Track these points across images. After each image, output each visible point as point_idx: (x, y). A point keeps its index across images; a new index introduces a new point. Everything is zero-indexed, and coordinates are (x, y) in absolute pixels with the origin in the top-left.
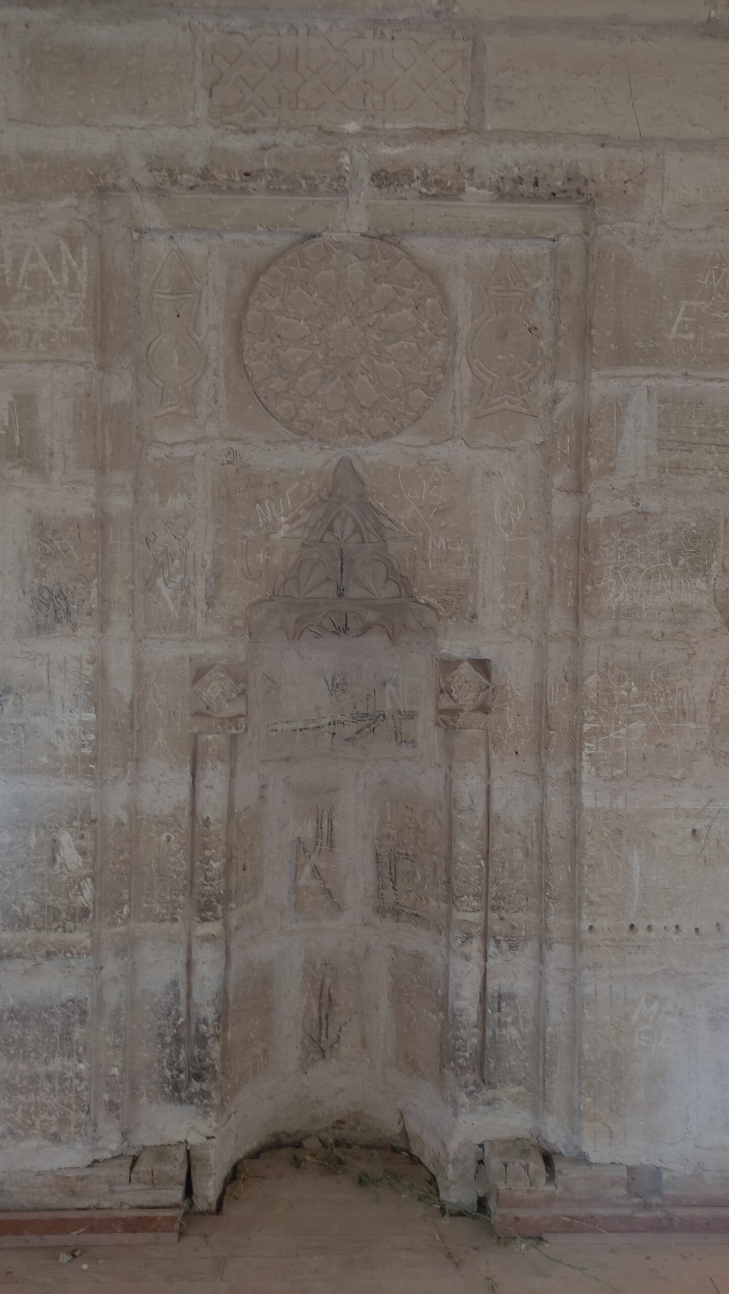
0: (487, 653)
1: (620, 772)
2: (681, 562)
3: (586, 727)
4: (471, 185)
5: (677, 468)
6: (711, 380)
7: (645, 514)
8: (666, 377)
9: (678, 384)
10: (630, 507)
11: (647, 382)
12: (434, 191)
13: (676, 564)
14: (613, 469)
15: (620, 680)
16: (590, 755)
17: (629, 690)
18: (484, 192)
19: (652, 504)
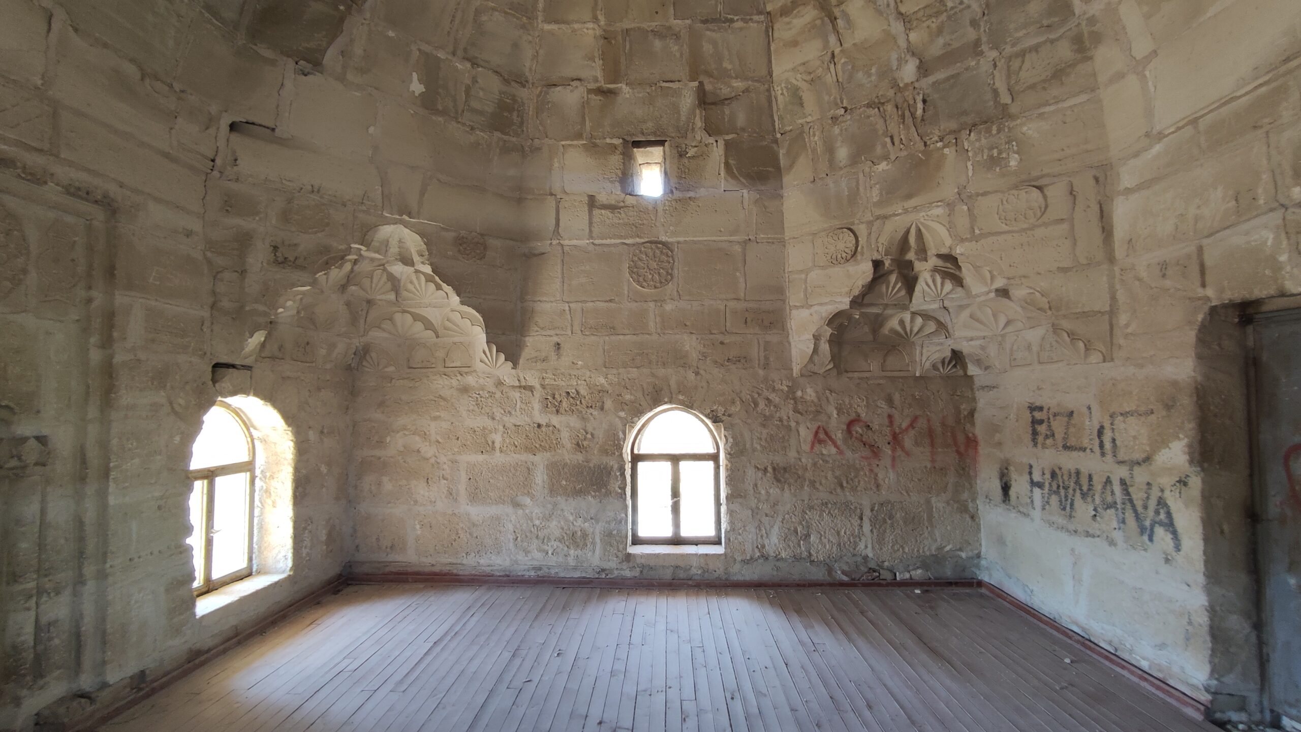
0: (45, 431)
1: (127, 484)
2: (155, 383)
3: (112, 465)
4: (52, 182)
5: (153, 341)
6: (167, 304)
7: (139, 360)
8: (149, 299)
9: (153, 303)
10: (133, 357)
11: (141, 300)
12: (29, 177)
13: (152, 384)
14: (125, 338)
15: (128, 440)
16: (113, 479)
17: (132, 444)
18: (60, 188)
19: (142, 356)
